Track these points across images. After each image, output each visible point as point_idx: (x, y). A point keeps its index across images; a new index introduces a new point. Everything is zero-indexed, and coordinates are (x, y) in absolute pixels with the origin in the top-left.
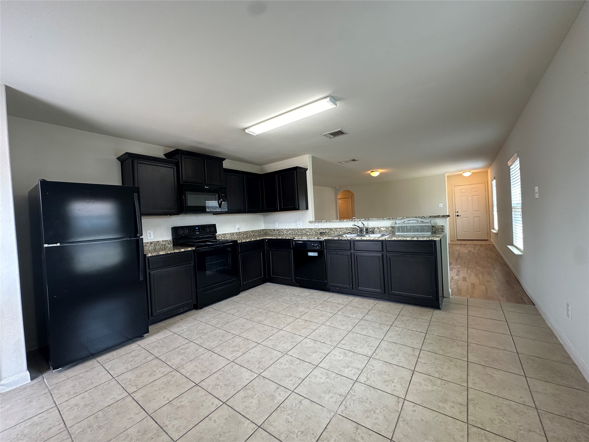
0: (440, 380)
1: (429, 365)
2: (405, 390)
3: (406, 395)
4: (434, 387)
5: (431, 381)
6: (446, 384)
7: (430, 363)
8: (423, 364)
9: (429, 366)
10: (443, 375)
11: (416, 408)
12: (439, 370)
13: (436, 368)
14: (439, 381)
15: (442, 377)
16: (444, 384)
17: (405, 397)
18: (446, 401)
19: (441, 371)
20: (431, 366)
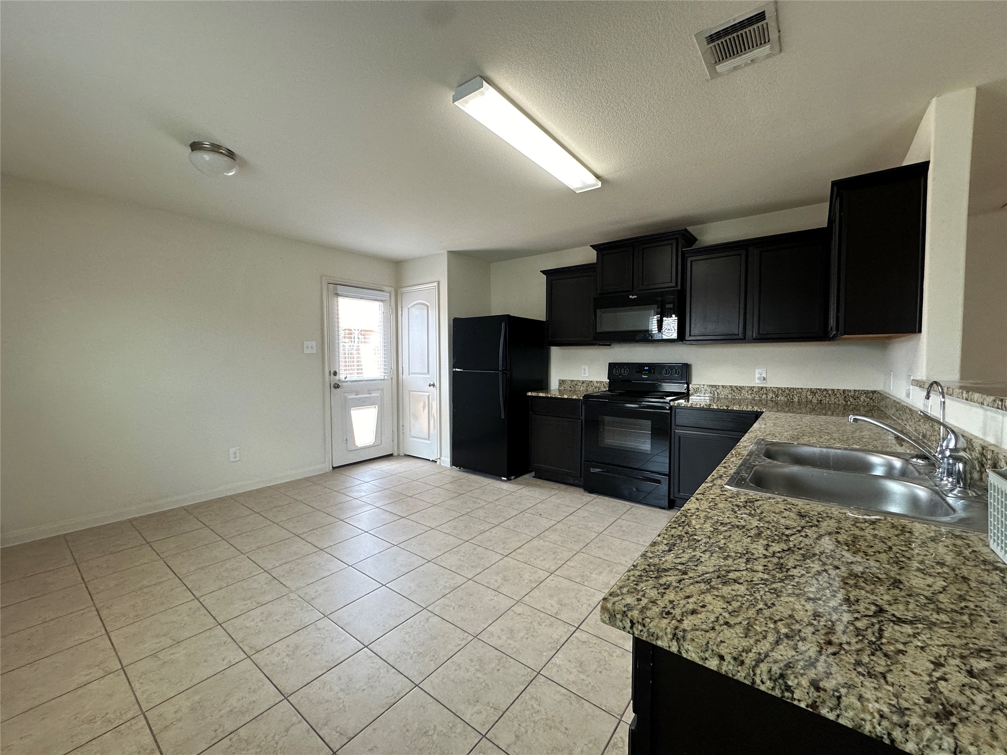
0: (230, 730)
1: (277, 737)
2: (261, 665)
3: (253, 661)
4: (228, 709)
5: (242, 713)
6: (213, 734)
7: (281, 743)
8: (288, 725)
9: (273, 735)
10: (231, 746)
11: (225, 662)
12: (249, 747)
13: (259, 746)
14: (229, 726)
15: (231, 740)
16: (216, 731)
17: (251, 659)
18: (193, 709)
19: (244, 749)
20: (269, 738)
